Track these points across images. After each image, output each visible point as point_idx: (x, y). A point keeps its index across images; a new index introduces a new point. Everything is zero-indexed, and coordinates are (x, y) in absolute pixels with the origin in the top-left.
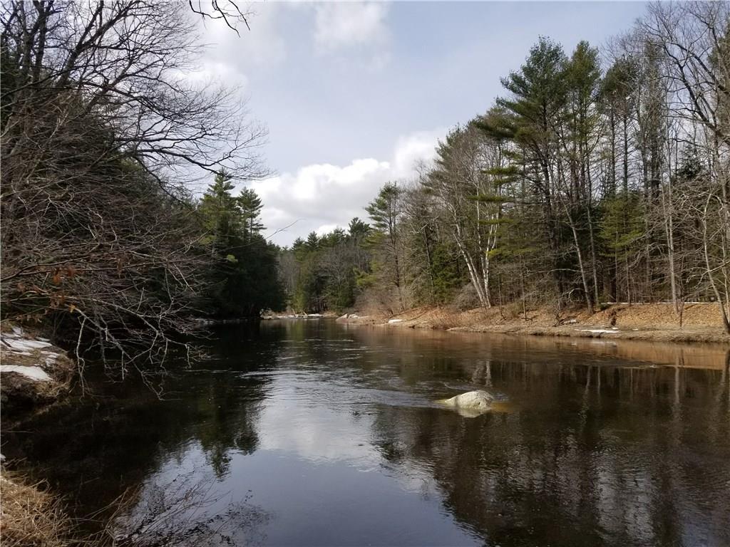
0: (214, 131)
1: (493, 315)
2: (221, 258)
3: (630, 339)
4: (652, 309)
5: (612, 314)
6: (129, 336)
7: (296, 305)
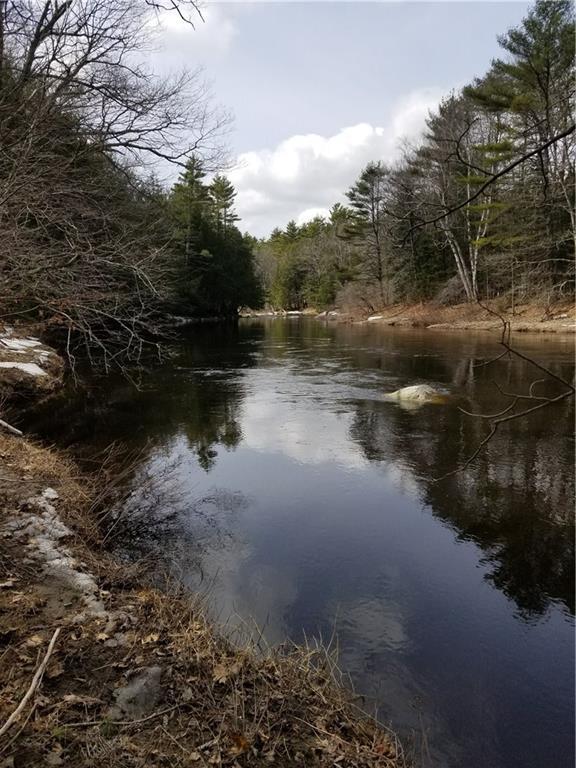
0: (179, 119)
1: (479, 311)
2: (196, 253)
6: (109, 336)
7: (275, 301)
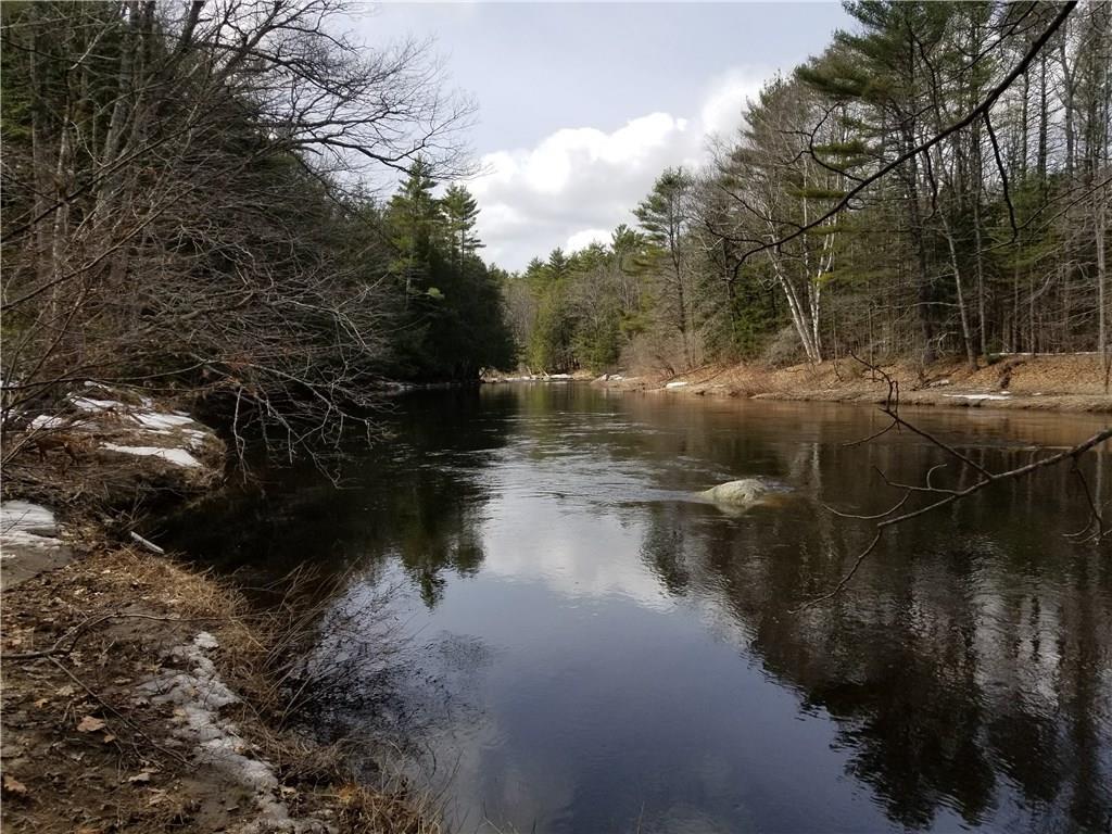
0: (399, 107)
1: (825, 374)
2: (421, 293)
3: (1025, 408)
4: (1067, 361)
5: (1005, 371)
6: (295, 409)
7: (533, 360)
